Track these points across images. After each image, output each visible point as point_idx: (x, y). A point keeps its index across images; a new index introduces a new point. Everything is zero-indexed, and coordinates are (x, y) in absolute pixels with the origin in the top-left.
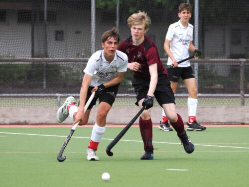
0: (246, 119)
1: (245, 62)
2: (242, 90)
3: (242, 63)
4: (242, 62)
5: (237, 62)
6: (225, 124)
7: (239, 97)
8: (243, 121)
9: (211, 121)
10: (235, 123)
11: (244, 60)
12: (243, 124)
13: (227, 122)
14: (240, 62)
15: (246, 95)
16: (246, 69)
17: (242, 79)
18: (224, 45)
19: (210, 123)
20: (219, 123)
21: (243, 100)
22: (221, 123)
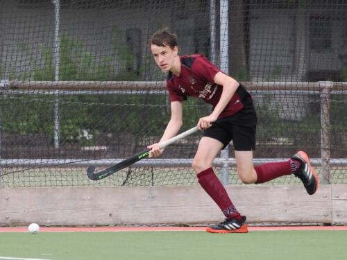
0: (334, 215)
1: (330, 89)
2: (325, 149)
3: (325, 91)
4: (325, 88)
5: (314, 89)
6: (288, 224)
7: (319, 165)
8: (328, 219)
9: (256, 219)
10: (310, 224)
11: (329, 84)
12: (328, 224)
13: (291, 220)
14: (321, 89)
15: (332, 161)
16: (332, 103)
17: (324, 126)
18: (293, 52)
19: (254, 223)
20: (273, 224)
21: (328, 171)
22: (280, 222)
